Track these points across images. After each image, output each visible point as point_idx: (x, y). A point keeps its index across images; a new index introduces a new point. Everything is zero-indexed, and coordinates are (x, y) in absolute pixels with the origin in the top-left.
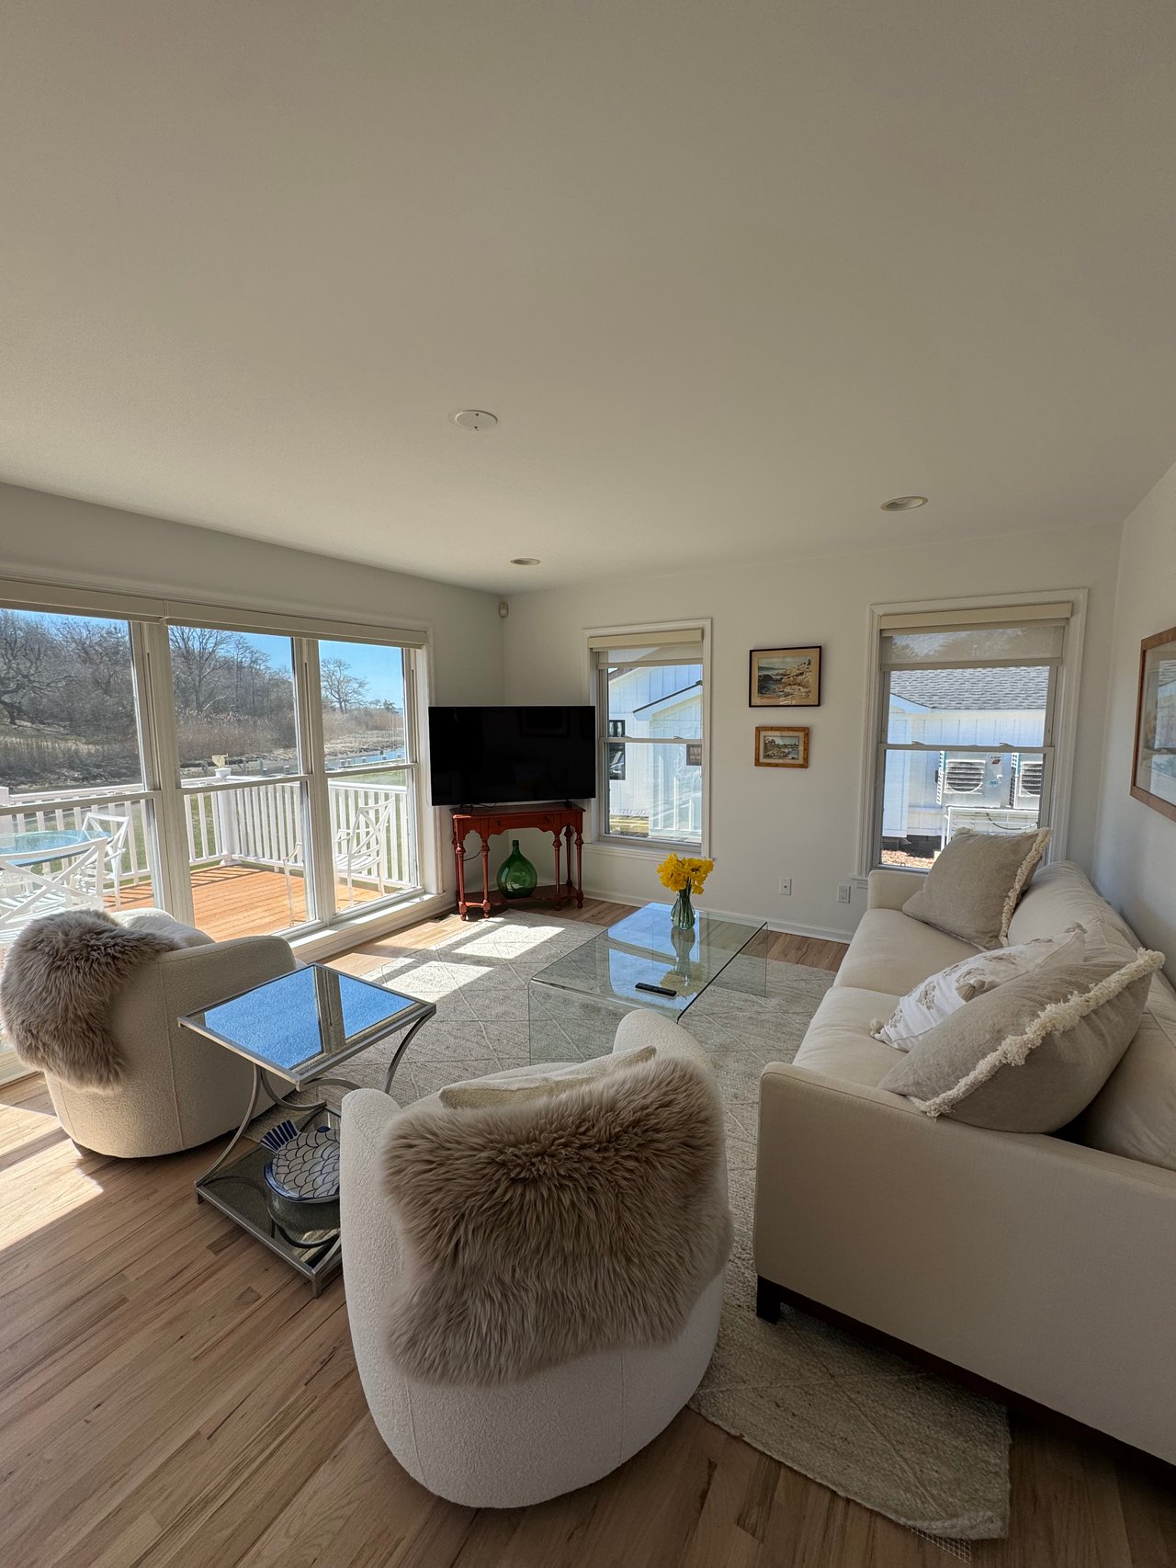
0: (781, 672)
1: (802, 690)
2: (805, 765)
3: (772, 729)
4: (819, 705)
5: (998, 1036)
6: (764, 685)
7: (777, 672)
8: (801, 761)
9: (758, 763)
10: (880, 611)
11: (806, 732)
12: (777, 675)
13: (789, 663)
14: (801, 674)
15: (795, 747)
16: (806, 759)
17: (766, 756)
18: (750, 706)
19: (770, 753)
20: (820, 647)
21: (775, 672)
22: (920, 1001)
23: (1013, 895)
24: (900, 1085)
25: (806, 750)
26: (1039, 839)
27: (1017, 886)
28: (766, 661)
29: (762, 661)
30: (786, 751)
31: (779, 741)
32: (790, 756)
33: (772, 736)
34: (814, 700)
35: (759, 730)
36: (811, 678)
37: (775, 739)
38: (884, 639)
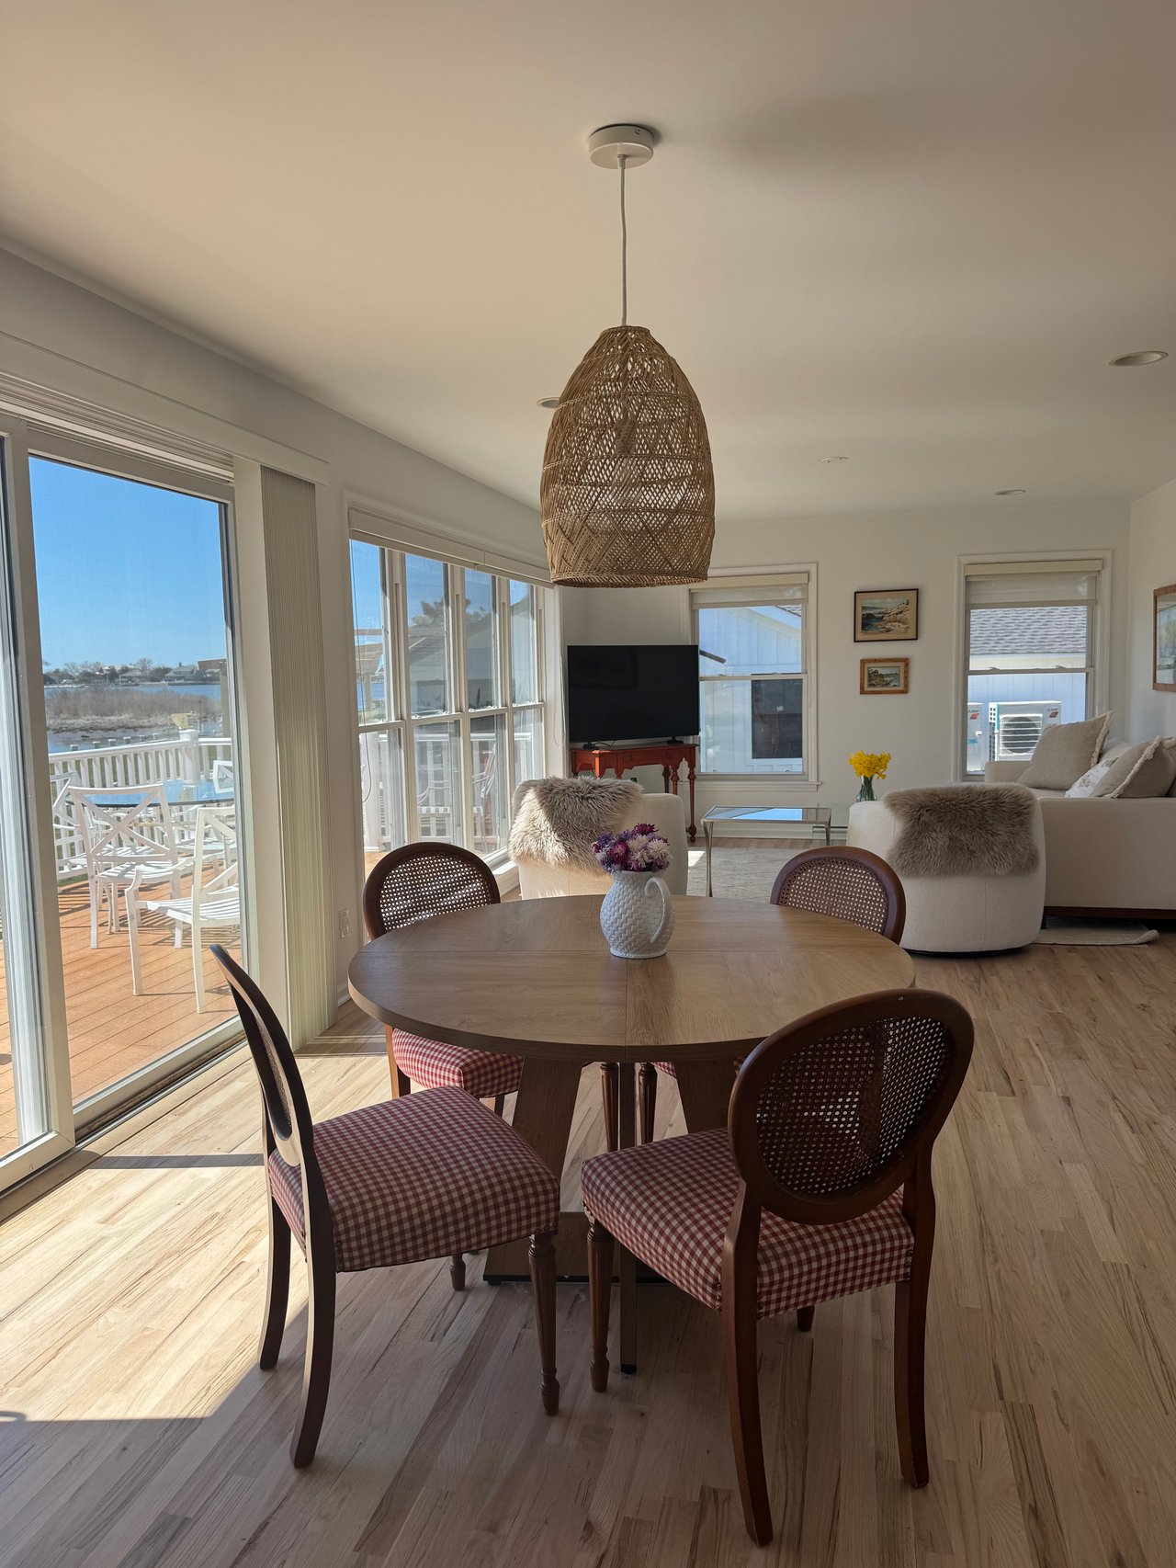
0: (882, 611)
1: (902, 626)
2: (905, 691)
3: (875, 661)
4: (916, 639)
5: (1141, 752)
6: (868, 623)
7: (878, 611)
8: (901, 688)
9: (863, 692)
10: (965, 560)
11: (906, 661)
12: (879, 613)
13: (891, 603)
14: (901, 612)
15: (897, 675)
16: (906, 686)
17: (869, 686)
18: (855, 641)
19: (873, 682)
20: (917, 590)
21: (877, 611)
22: (1080, 786)
23: (1095, 755)
24: (1099, 793)
25: (906, 677)
26: (1107, 718)
27: (1097, 750)
28: (868, 601)
29: (866, 601)
30: (888, 679)
31: (881, 671)
32: (892, 684)
33: (874, 667)
34: (911, 634)
35: (863, 662)
36: (910, 616)
37: (878, 670)
38: (968, 582)
